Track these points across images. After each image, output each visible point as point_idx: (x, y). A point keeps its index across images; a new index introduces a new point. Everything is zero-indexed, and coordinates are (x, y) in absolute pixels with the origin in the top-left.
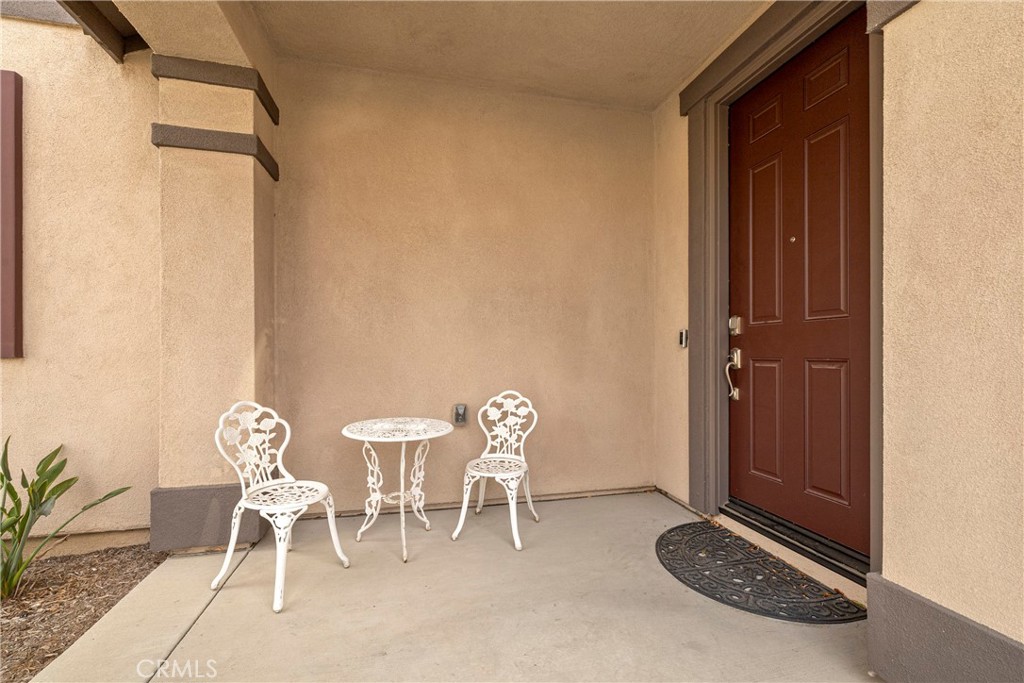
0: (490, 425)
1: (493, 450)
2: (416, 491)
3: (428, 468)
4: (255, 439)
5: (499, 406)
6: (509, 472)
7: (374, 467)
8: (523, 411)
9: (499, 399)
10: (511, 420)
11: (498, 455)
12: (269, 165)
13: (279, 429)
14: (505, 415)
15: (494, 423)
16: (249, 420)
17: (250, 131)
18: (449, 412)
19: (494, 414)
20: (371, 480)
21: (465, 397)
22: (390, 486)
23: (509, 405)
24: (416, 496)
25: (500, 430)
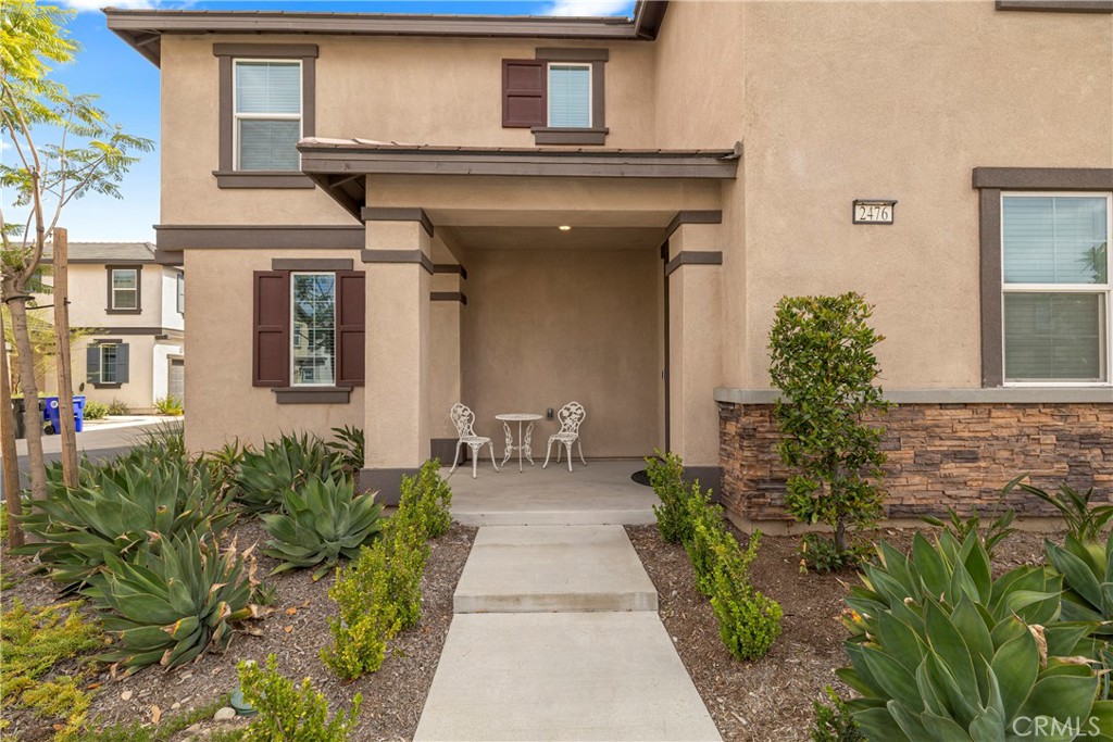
0: (564, 418)
1: (564, 430)
2: (527, 447)
3: (532, 436)
4: (462, 418)
5: (568, 409)
6: (568, 437)
7: (508, 434)
8: (579, 412)
9: (568, 406)
10: (573, 416)
11: (567, 433)
12: (464, 300)
13: (470, 415)
14: (571, 414)
15: (565, 418)
16: (460, 411)
17: (458, 291)
18: (545, 413)
19: (566, 413)
20: (507, 440)
21: (553, 406)
22: (515, 443)
23: (573, 409)
24: (527, 450)
25: (568, 421)
